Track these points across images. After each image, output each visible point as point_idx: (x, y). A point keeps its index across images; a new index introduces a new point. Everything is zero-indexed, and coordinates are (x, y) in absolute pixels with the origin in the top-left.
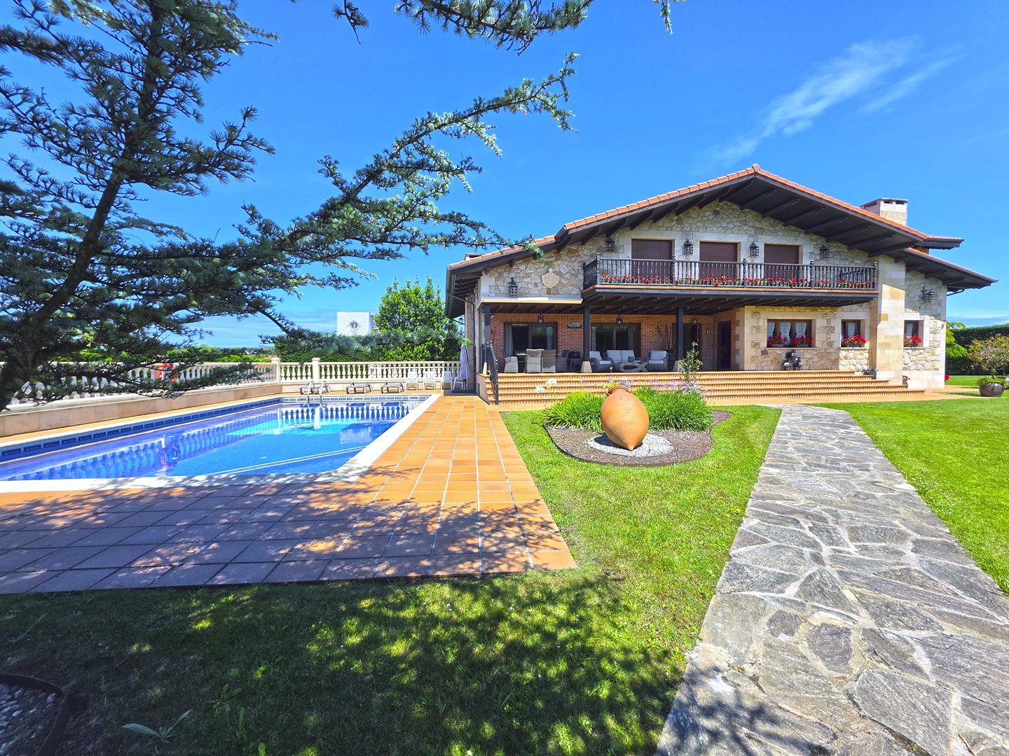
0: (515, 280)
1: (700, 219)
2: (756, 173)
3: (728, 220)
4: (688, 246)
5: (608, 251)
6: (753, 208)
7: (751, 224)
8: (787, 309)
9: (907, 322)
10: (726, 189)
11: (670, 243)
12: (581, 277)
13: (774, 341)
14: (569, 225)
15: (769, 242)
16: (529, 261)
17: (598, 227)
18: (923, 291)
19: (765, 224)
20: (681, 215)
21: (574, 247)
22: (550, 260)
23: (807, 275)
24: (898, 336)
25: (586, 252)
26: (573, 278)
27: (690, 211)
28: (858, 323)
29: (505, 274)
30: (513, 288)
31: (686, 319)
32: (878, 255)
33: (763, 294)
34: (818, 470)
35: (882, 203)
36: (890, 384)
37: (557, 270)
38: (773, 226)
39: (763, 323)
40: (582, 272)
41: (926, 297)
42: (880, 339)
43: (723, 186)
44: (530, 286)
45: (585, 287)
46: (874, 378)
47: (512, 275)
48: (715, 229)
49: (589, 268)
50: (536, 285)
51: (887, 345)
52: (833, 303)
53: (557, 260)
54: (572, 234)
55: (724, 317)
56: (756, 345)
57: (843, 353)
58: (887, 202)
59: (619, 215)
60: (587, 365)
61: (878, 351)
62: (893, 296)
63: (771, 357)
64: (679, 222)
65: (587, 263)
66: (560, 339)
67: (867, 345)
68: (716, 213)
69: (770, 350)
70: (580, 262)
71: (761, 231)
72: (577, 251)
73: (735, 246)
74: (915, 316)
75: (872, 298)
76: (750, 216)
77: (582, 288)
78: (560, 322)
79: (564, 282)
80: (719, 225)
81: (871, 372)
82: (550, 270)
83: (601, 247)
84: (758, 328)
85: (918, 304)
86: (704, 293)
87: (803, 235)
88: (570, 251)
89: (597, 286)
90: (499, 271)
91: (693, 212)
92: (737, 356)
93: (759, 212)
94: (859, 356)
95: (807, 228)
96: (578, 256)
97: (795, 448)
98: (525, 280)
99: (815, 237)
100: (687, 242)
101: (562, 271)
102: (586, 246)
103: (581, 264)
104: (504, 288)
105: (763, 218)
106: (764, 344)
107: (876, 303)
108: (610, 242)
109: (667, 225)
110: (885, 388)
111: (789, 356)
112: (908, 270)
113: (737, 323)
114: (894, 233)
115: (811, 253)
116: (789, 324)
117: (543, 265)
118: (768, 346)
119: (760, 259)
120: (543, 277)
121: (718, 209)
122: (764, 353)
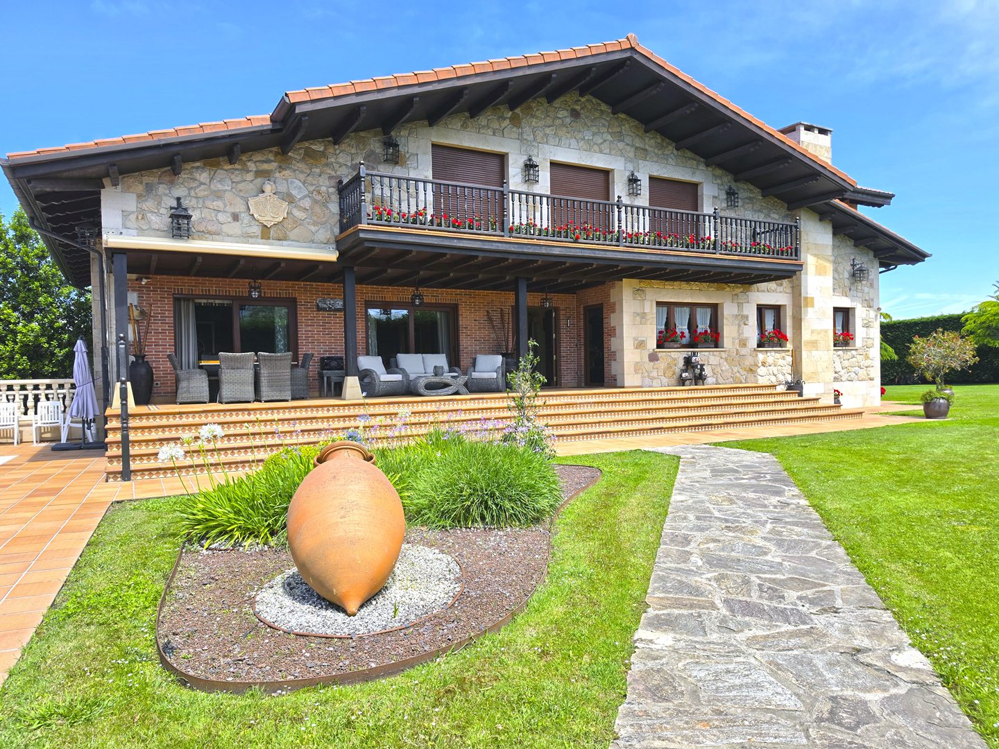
0: (185, 203)
1: (549, 121)
2: (632, 49)
3: (594, 129)
4: (530, 167)
5: (386, 161)
6: (631, 113)
7: (628, 140)
8: (684, 285)
9: (836, 310)
10: (586, 70)
11: (502, 158)
12: (334, 208)
13: (666, 338)
14: (296, 95)
15: (655, 174)
16: (217, 165)
17: (358, 106)
18: (853, 265)
19: (650, 142)
20: (518, 111)
21: (319, 147)
22: (266, 166)
23: (709, 231)
24: (826, 331)
25: (343, 158)
26: (317, 209)
27: (533, 105)
28: (777, 309)
29: (162, 189)
30: (180, 222)
31: (530, 300)
32: (799, 207)
33: (648, 258)
34: (748, 625)
35: (802, 128)
36: (821, 403)
37: (282, 188)
38: (662, 147)
39: (650, 309)
40: (335, 198)
41: (857, 275)
42: (806, 335)
43: (582, 63)
44: (221, 217)
45: (343, 228)
46: (800, 394)
47: (179, 191)
48: (573, 142)
49: (348, 190)
50: (236, 217)
51: (814, 344)
52: (746, 278)
53: (281, 168)
54: (304, 114)
55: (592, 297)
56: (640, 345)
57: (761, 357)
58: (809, 128)
59: (399, 87)
60: (352, 384)
61: (804, 354)
62: (820, 271)
63: (661, 364)
64: (516, 121)
65: (345, 181)
66: (303, 330)
67: (789, 346)
68: (575, 114)
69: (662, 353)
70: (331, 178)
71: (642, 153)
72: (323, 154)
73: (606, 173)
74: (845, 302)
75: (794, 272)
76: (628, 126)
77: (337, 230)
78: (301, 298)
79: (298, 214)
80: (580, 135)
81: (795, 386)
82: (268, 188)
83: (372, 152)
84: (643, 316)
85: (847, 283)
86: (556, 251)
87: (702, 167)
88: (310, 155)
89: (361, 226)
90: (146, 179)
91: (538, 106)
92: (613, 363)
93: (641, 121)
94: (781, 362)
95: (709, 155)
96: (327, 165)
97: (703, 555)
98: (208, 203)
99: (719, 172)
100: (530, 160)
101: (294, 192)
102: (343, 146)
103: (333, 182)
104: (161, 219)
105: (646, 131)
106: (652, 344)
107: (799, 279)
108: (391, 144)
109: (495, 125)
110: (814, 410)
111: (688, 361)
112: (834, 234)
113: (612, 308)
114: (818, 174)
115: (714, 197)
116: (687, 310)
117: (250, 176)
118: (658, 347)
119: (643, 200)
120: (252, 202)
121: (578, 108)
122: (653, 358)
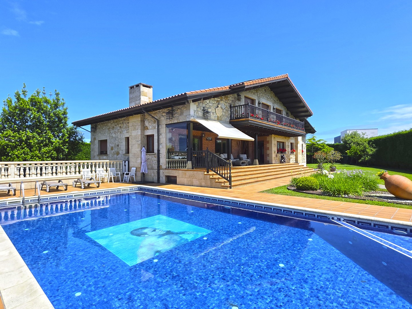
0: (205, 109)
1: (262, 92)
2: (287, 77)
3: (268, 94)
4: (259, 103)
5: (238, 100)
7: (273, 98)
8: (281, 137)
11: (253, 100)
12: (230, 112)
15: (277, 107)
22: (218, 99)
26: (227, 112)
29: (201, 105)
30: (208, 114)
37: (221, 106)
38: (277, 100)
40: (230, 109)
42: (299, 151)
47: (204, 105)
48: (265, 98)
57: (291, 156)
61: (298, 155)
64: (257, 91)
65: (232, 105)
67: (295, 153)
68: (265, 90)
70: (229, 103)
71: (275, 102)
72: (227, 97)
73: (268, 106)
76: (273, 95)
77: (230, 118)
79: (224, 113)
83: (235, 97)
84: (275, 145)
87: (283, 106)
89: (250, 119)
90: (198, 102)
91: (260, 88)
94: (294, 157)
96: (228, 100)
98: (209, 110)
99: (285, 108)
102: (231, 95)
104: (201, 113)
105: (275, 96)
108: (239, 95)
109: (254, 92)
115: (284, 113)
116: (280, 143)
117: (216, 102)
118: (277, 153)
120: (216, 110)
122: (277, 156)
